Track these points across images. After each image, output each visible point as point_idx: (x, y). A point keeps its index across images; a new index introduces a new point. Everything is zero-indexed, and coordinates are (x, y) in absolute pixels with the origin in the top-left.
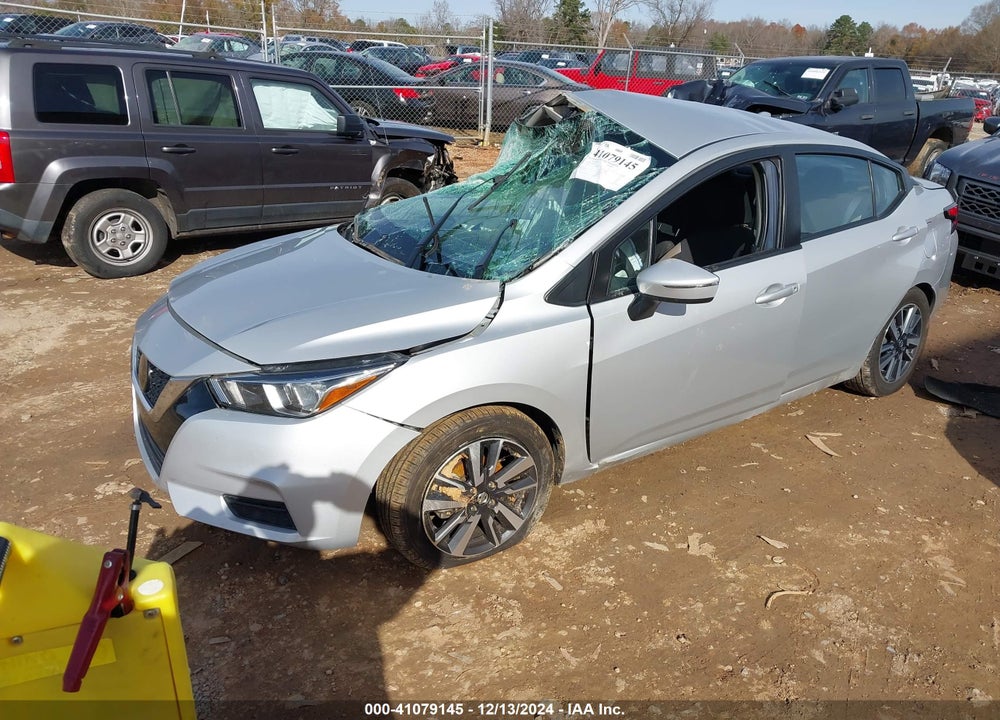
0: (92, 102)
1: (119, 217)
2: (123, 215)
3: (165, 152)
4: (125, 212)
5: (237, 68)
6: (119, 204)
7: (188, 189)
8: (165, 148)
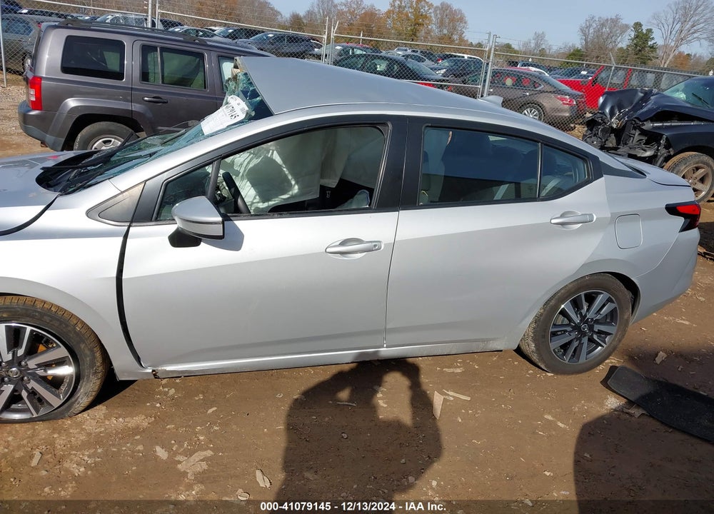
0: (106, 64)
1: (110, 141)
2: (113, 140)
3: (146, 101)
4: (115, 138)
5: (211, 49)
6: (111, 133)
7: (160, 128)
8: (146, 98)
